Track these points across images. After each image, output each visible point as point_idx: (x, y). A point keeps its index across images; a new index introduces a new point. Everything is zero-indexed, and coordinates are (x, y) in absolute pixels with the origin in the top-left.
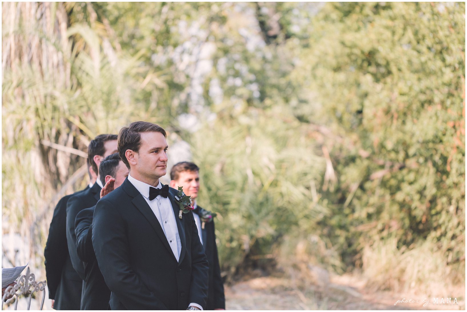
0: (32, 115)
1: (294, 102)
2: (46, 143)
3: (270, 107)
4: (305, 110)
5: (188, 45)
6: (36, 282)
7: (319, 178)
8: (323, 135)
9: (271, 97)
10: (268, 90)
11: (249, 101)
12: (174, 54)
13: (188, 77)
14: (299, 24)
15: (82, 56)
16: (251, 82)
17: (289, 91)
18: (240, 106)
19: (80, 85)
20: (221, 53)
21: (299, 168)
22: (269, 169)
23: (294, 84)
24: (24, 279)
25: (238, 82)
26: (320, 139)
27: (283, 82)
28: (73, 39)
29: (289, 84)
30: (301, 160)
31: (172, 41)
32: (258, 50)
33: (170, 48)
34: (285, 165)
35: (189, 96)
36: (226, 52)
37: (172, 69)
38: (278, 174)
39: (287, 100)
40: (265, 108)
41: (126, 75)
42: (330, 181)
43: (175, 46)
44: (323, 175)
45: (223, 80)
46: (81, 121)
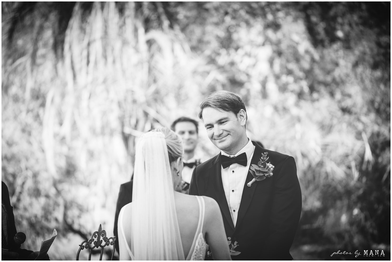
0: (115, 107)
1: (338, 96)
2: (127, 130)
3: (318, 100)
4: (348, 103)
5: (248, 48)
6: (107, 238)
7: (359, 159)
8: (363, 123)
9: (318, 92)
10: (316, 86)
11: (300, 95)
12: (236, 56)
13: (248, 75)
14: (342, 30)
15: (157, 57)
16: (301, 79)
17: (334, 86)
18: (291, 99)
19: (155, 81)
20: (275, 55)
21: (341, 151)
22: (316, 151)
23: (338, 79)
24: (96, 234)
25: (290, 79)
26: (360, 127)
27: (329, 79)
28: (150, 43)
29: (334, 80)
30: (343, 144)
31: (234, 45)
32: (307, 52)
33: (232, 51)
34: (329, 148)
35: (248, 91)
36: (280, 54)
37: (233, 69)
38: (323, 156)
39: (332, 94)
40: (313, 101)
41: (195, 72)
42: (368, 162)
43: (237, 49)
44: (362, 157)
45: (277, 77)
46: (157, 112)
